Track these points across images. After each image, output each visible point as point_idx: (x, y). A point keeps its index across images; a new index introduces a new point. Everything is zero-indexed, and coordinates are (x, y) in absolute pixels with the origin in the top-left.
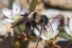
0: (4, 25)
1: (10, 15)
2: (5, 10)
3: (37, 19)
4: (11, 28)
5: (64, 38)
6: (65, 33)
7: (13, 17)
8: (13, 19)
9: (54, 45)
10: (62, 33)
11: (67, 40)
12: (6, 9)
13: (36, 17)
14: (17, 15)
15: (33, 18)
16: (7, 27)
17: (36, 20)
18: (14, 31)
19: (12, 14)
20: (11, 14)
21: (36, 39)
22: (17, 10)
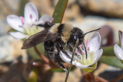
0: (10, 43)
1: (20, 26)
2: (12, 18)
3: (64, 36)
4: (22, 48)
5: (114, 66)
6: (115, 58)
7: (25, 29)
8: (26, 34)
9: (95, 78)
10: (109, 58)
11: (119, 69)
12: (13, 16)
13: (63, 33)
14: (31, 25)
15: (57, 34)
16: (15, 48)
17: (62, 37)
18: (28, 53)
19: (23, 24)
20: (21, 24)
21: (64, 67)
22: (31, 17)
